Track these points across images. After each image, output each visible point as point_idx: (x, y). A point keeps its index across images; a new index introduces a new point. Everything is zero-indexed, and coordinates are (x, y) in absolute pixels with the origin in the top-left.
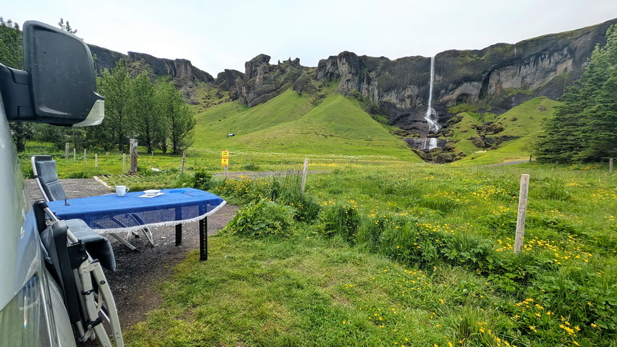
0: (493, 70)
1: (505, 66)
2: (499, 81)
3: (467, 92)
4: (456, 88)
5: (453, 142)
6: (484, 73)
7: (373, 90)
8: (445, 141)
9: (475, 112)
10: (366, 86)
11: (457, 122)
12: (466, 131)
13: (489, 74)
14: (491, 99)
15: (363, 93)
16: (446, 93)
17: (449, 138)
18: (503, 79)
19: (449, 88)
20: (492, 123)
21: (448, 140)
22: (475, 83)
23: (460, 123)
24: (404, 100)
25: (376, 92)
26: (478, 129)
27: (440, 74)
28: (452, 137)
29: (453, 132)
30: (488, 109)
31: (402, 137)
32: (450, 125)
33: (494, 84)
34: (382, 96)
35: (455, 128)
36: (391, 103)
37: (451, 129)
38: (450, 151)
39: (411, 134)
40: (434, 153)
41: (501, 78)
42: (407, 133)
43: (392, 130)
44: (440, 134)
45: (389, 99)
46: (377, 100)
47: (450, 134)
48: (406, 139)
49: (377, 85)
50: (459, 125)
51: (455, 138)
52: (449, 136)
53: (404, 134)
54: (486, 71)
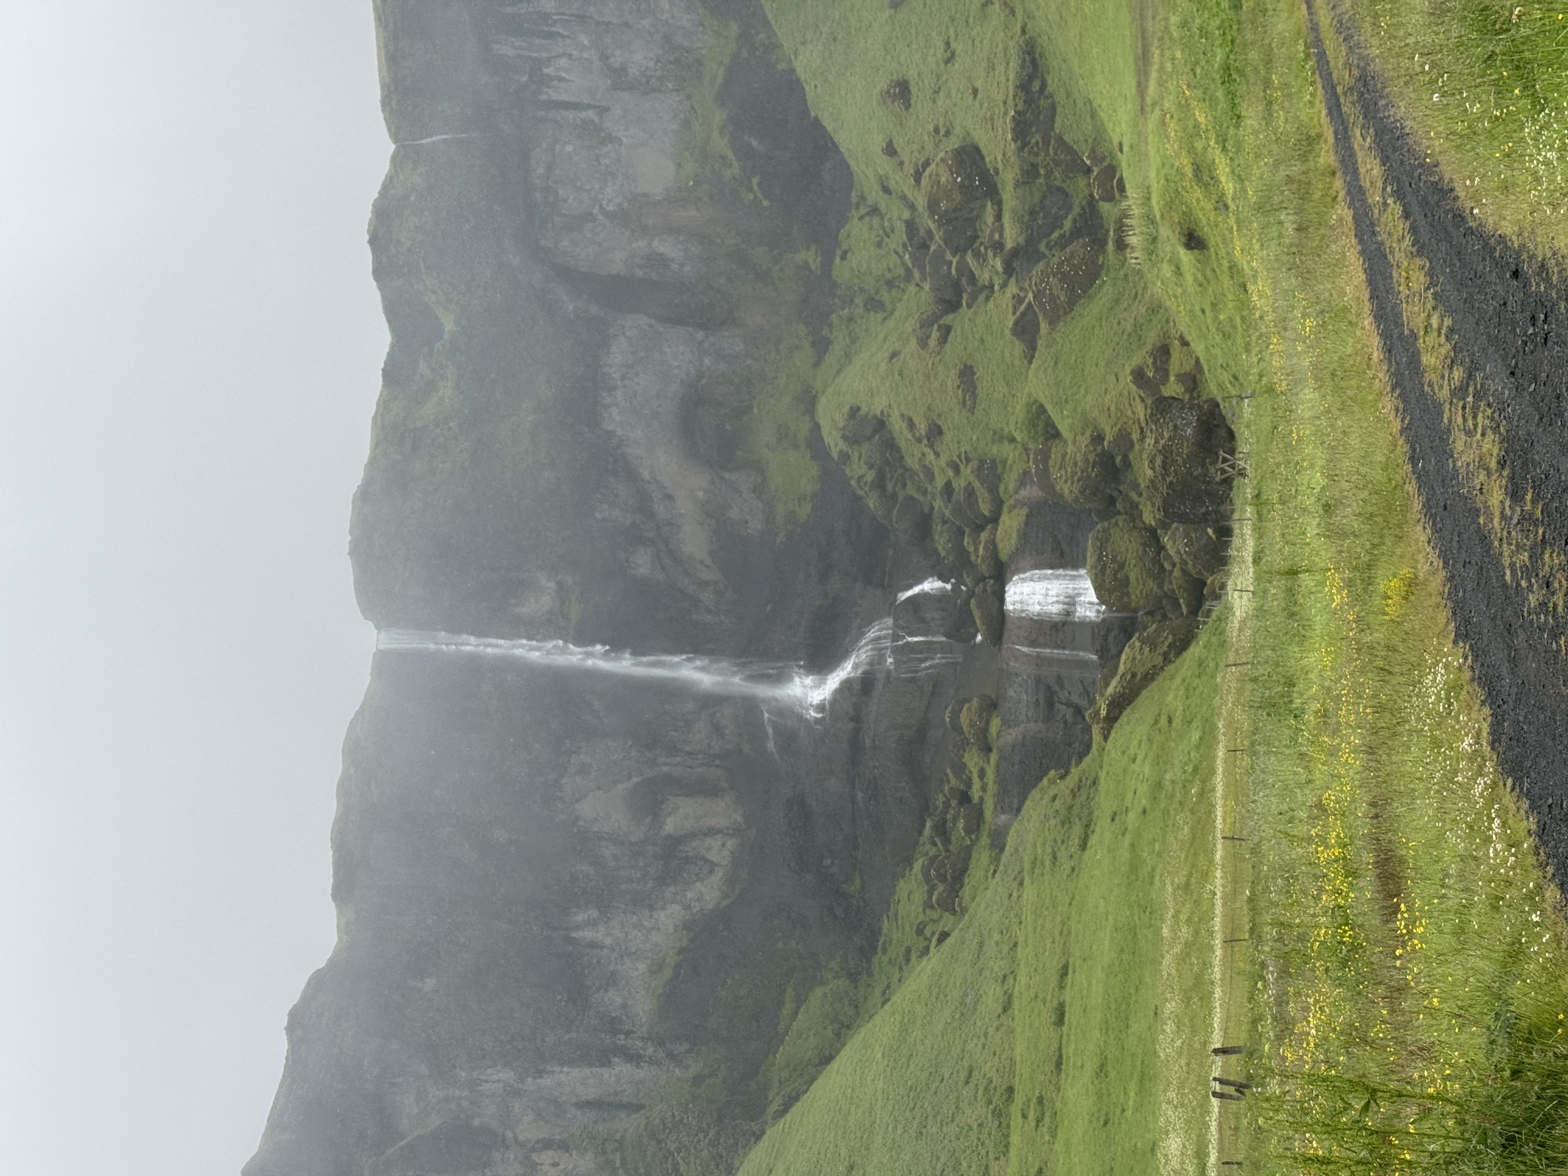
1: (530, 187)
2: (619, 218)
3: (667, 409)
5: (1044, 456)
6: (553, 308)
7: (552, 1106)
8: (1035, 510)
9: (822, 346)
11: (890, 445)
12: (967, 374)
14: (737, 256)
17: (1010, 480)
18: (611, 197)
20: (911, 226)
21: (1032, 492)
23: (897, 426)
24: (676, 841)
25: (572, 1079)
26: (952, 305)
27: (518, 588)
28: (1004, 462)
29: (968, 460)
30: (806, 266)
31: (985, 840)
32: (911, 490)
33: (640, 244)
34: (613, 1025)
35: (937, 455)
36: (681, 951)
37: (939, 483)
38: (1125, 458)
39: (960, 769)
40: (1133, 574)
41: (601, 208)
42: (954, 803)
43: (920, 931)
44: (976, 550)
45: (642, 966)
46: (642, 1073)
47: (977, 484)
48: (1001, 806)
49: (508, 1075)
50: (911, 425)
51: (1012, 440)
52: (993, 490)
53: (961, 824)
54: (545, 292)
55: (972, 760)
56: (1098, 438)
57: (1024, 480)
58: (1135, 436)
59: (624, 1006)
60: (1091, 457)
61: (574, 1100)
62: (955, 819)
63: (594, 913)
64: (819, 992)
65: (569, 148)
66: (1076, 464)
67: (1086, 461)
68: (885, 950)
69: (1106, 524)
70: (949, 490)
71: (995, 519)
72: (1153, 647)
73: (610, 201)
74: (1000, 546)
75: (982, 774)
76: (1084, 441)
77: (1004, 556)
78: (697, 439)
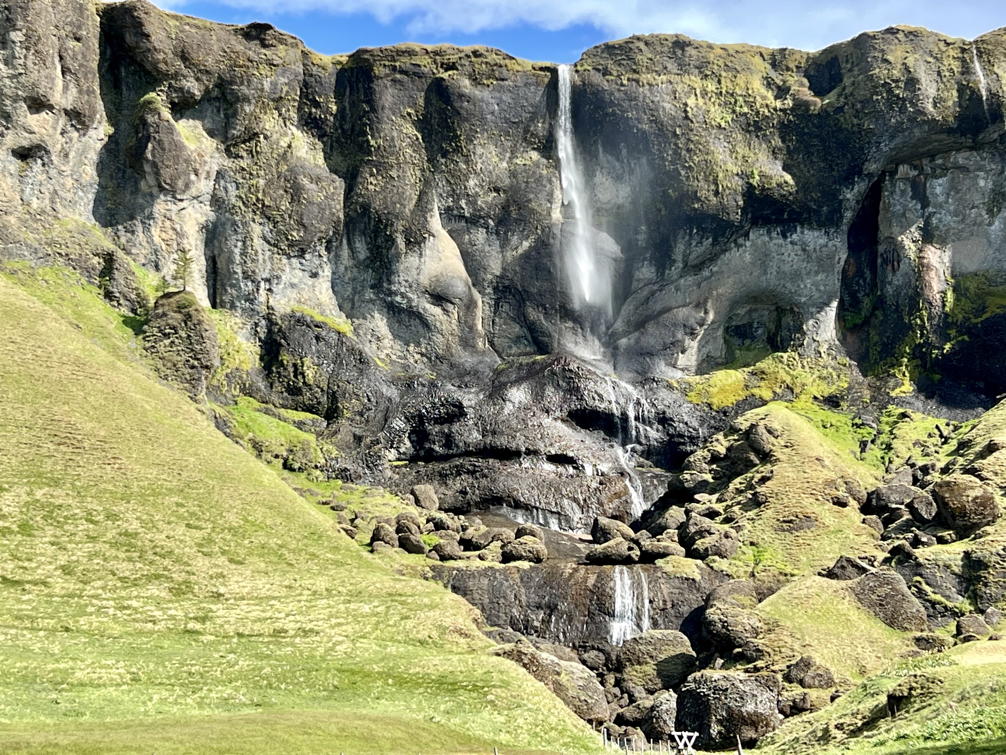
0: (889, 170)
1: (946, 151)
3: (771, 281)
4: (713, 258)
5: (745, 590)
6: (848, 179)
12: (808, 522)
13: (876, 192)
16: (661, 283)
19: (678, 254)
20: (930, 469)
22: (811, 237)
24: (422, 317)
26: (866, 507)
27: (616, 173)
38: (739, 657)
44: (665, 540)
50: (765, 480)
52: (714, 551)
54: (860, 173)
56: (756, 633)
58: (759, 664)
59: (291, 285)
60: (739, 629)
61: (216, 252)
63: (362, 257)
64: (311, 438)
65: (982, 183)
66: (734, 616)
67: (736, 625)
68: (345, 488)
69: (688, 643)
70: (712, 513)
71: (689, 553)
72: (582, 688)
73: (940, 220)
74: (668, 559)
76: (754, 622)
77: (659, 562)
78: (748, 308)
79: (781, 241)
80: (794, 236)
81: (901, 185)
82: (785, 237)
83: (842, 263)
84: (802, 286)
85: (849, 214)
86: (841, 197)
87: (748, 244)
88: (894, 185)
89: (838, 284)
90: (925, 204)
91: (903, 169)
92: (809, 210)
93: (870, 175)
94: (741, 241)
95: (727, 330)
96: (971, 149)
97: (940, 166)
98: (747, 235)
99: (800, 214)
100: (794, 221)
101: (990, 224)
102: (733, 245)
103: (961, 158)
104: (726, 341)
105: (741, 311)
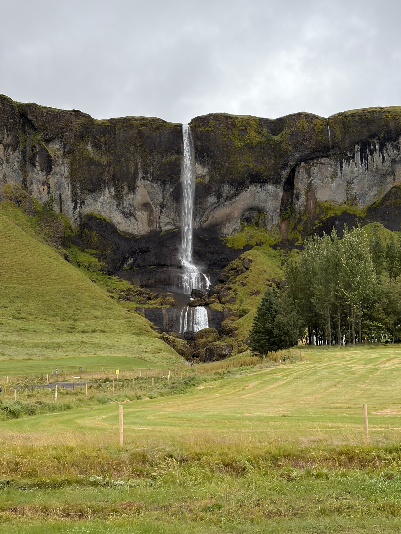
0: (298, 164)
1: (317, 158)
2: (310, 185)
3: (256, 203)
4: (236, 195)
5: (235, 315)
6: (283, 168)
7: (59, 187)
8: (222, 313)
9: (275, 247)
10: (42, 176)
11: (242, 271)
12: (258, 292)
13: (293, 172)
14: (300, 220)
15: (35, 195)
16: (219, 204)
17: (230, 306)
18: (316, 182)
19: (224, 194)
21: (226, 312)
22: (270, 188)
24: (135, 215)
25: (67, 192)
27: (203, 164)
28: (235, 304)
29: (236, 294)
30: (298, 240)
31: (138, 306)
32: (231, 278)
33: (303, 192)
34: (83, 202)
35: (238, 285)
36: (104, 219)
37: (231, 286)
38: (231, 336)
39: (156, 297)
40: (204, 340)
41: (313, 179)
42: (148, 296)
43: (114, 289)
44: (212, 298)
45: (99, 209)
46: (71, 211)
47: (229, 297)
48: (147, 309)
49: (67, 174)
50: (246, 278)
51: (240, 306)
52: (228, 302)
53: (142, 299)
54: (287, 166)
55: (159, 300)
56: (236, 329)
57: (230, 310)
58: (236, 338)
59: (88, 205)
60: (231, 328)
61: (61, 193)
62: (144, 297)
63: (113, 194)
64: (97, 260)
65: (329, 169)
66: (230, 324)
67: (230, 326)
68: (109, 278)
69: (217, 332)
70: (229, 289)
71: (221, 302)
72: (183, 346)
73: (315, 182)
74: (213, 304)
75: (155, 304)
76: (236, 326)
77: (211, 305)
78: (249, 212)
79: (260, 189)
80: (265, 188)
81: (302, 169)
82: (261, 188)
83: (281, 197)
84: (267, 205)
85: (283, 180)
86: (281, 174)
87: (249, 190)
88: (299, 169)
89: (280, 204)
90: (310, 176)
91: (303, 164)
92: (270, 179)
93: (291, 166)
94: (246, 189)
95: (241, 220)
96: (326, 157)
97: (315, 163)
98: (248, 187)
99: (266, 180)
100: (265, 182)
101: (332, 184)
102: (243, 190)
103: (322, 160)
104: (241, 224)
105: (247, 213)
